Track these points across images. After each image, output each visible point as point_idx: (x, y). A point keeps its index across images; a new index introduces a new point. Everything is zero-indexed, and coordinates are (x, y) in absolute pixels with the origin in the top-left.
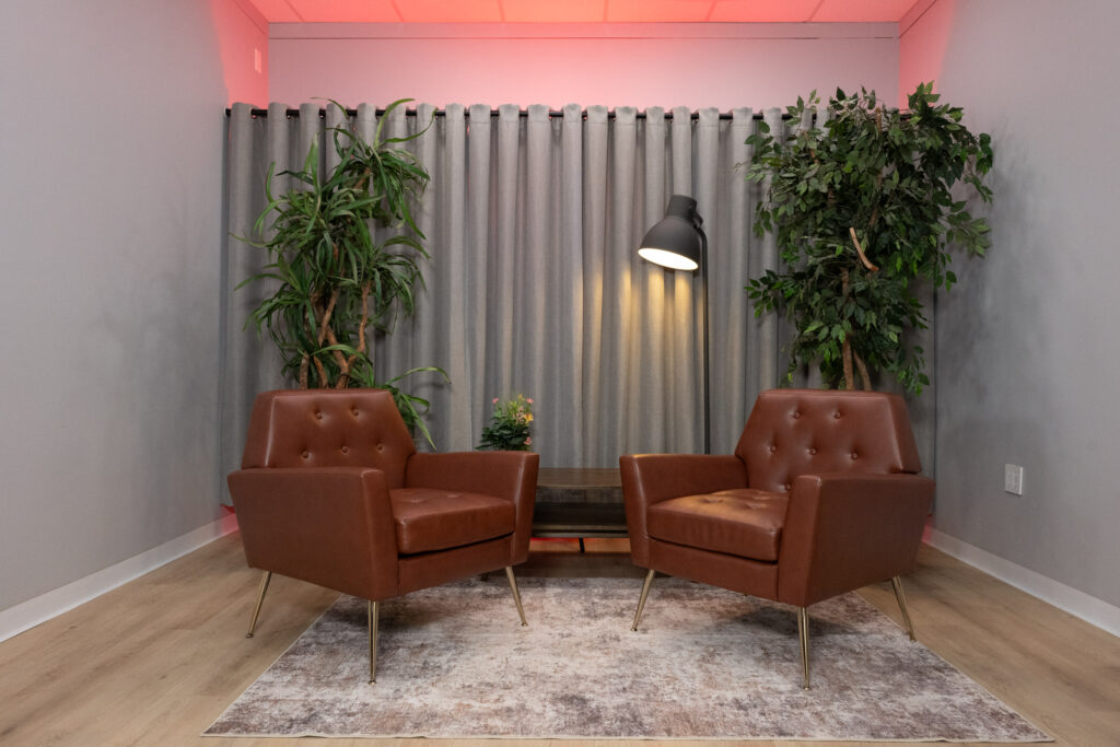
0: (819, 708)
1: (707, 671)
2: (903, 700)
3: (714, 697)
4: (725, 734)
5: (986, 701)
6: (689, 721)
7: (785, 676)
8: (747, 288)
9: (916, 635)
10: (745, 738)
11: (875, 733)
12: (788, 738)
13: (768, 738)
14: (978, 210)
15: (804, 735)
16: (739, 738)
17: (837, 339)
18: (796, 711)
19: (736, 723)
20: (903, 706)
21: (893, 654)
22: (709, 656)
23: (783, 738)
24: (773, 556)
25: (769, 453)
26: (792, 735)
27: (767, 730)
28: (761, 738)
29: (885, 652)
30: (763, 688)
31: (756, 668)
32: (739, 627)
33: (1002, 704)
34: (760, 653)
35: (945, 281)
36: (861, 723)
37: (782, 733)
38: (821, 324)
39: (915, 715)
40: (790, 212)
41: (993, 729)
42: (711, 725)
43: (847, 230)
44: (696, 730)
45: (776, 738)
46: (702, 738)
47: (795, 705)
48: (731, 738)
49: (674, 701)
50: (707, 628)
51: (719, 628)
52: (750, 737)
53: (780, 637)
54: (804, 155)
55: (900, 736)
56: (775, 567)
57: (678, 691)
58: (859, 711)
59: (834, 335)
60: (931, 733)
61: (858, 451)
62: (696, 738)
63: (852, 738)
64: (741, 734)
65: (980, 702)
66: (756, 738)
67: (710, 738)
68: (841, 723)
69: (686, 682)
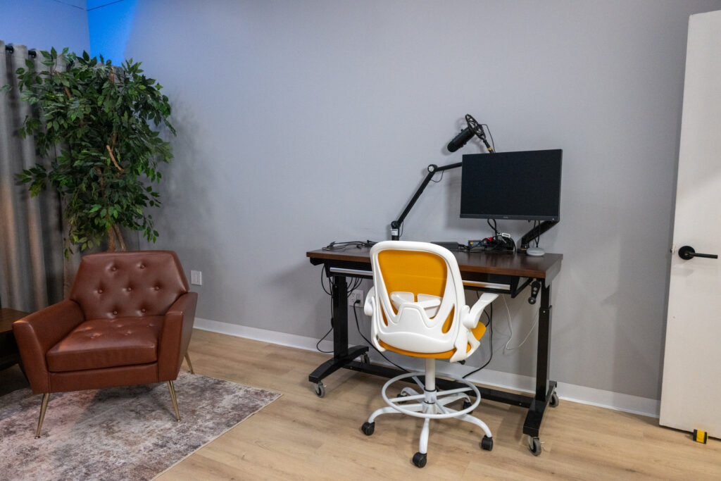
0: (195, 427)
1: (120, 438)
2: (220, 405)
3: (142, 448)
4: (172, 463)
5: (248, 389)
6: (147, 468)
7: (161, 419)
9: (194, 371)
10: (182, 459)
11: (229, 426)
12: (200, 448)
13: (192, 453)
15: (205, 442)
16: (179, 462)
18: (187, 434)
19: (169, 455)
20: (224, 407)
21: (192, 385)
22: (110, 431)
23: (198, 449)
25: (99, 296)
26: (200, 445)
27: (187, 450)
28: (189, 455)
29: (189, 385)
30: (159, 431)
31: (141, 424)
32: (102, 405)
33: (254, 388)
34: (133, 414)
36: (218, 424)
37: (195, 447)
39: (232, 409)
41: (263, 400)
42: (160, 463)
44: (157, 471)
45: (195, 451)
46: (164, 472)
47: (184, 431)
48: (176, 463)
49: (125, 463)
50: (84, 414)
51: (91, 411)
52: (185, 458)
53: (131, 400)
55: (238, 421)
57: (119, 457)
58: (212, 419)
60: (247, 414)
62: (161, 474)
63: (223, 432)
64: (179, 459)
65: (247, 391)
66: (187, 457)
67: (168, 469)
68: (211, 428)
69: (115, 450)
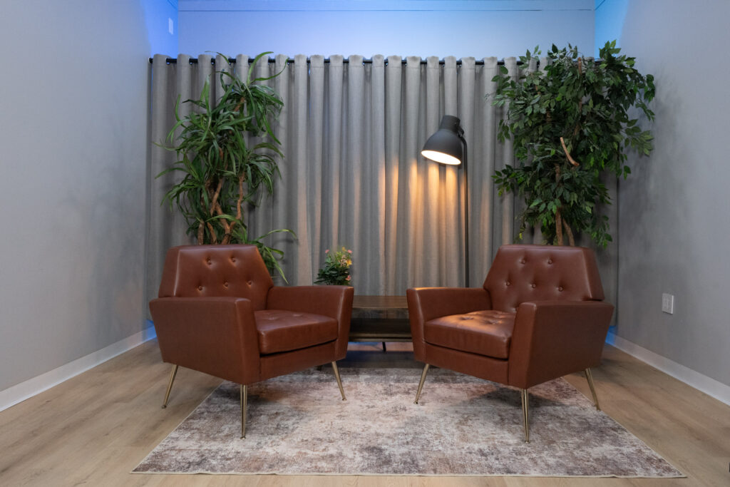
0: (534, 455)
1: (462, 430)
2: (590, 450)
3: (466, 448)
4: (472, 472)
5: (644, 451)
6: (448, 464)
7: (514, 434)
8: (494, 177)
9: (601, 406)
10: (484, 475)
11: (570, 472)
12: (513, 475)
13: (500, 475)
14: (645, 125)
15: (523, 473)
16: (480, 475)
17: (551, 210)
18: (519, 457)
19: (480, 465)
20: (589, 454)
21: (585, 419)
22: (464, 421)
23: (509, 475)
24: (505, 356)
25: (505, 287)
26: (515, 473)
27: (499, 469)
28: (495, 475)
29: (580, 418)
30: (498, 442)
31: (494, 428)
32: (485, 401)
33: (654, 452)
34: (497, 418)
35: (623, 172)
36: (561, 465)
37: (509, 472)
38: (541, 201)
39: (597, 460)
40: (522, 126)
41: (647, 469)
42: (463, 466)
43: (559, 138)
44: (452, 470)
45: (505, 475)
46: (456, 475)
47: (519, 453)
48: (475, 475)
49: (440, 450)
50: (464, 402)
51: (472, 402)
52: (488, 475)
53: (511, 407)
54: (531, 89)
55: (586, 474)
56: (506, 363)
57: (442, 444)
58: (560, 457)
59: (549, 208)
60: (606, 472)
61: (563, 286)
62: (452, 475)
63: (555, 475)
64: (482, 472)
65: (640, 451)
66: (492, 475)
67: (462, 475)
68: (548, 465)
69: (448, 437)
